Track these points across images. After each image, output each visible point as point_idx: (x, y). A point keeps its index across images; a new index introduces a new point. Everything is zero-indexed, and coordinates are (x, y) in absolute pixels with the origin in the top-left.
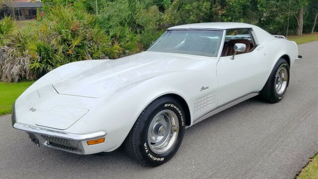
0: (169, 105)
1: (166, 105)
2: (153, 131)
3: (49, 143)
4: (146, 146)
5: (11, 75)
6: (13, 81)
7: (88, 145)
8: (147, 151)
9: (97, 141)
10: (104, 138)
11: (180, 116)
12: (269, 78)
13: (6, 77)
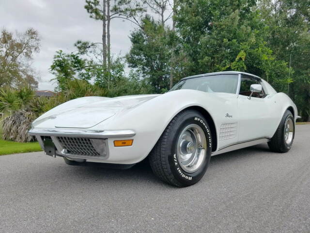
0: (199, 119)
1: (196, 119)
2: (180, 149)
3: (66, 151)
4: (175, 157)
5: (26, 135)
6: (26, 141)
7: (115, 146)
8: (176, 164)
9: (125, 143)
10: (133, 140)
11: (209, 136)
12: (279, 126)
13: (21, 138)
